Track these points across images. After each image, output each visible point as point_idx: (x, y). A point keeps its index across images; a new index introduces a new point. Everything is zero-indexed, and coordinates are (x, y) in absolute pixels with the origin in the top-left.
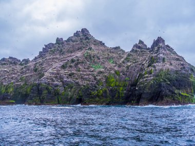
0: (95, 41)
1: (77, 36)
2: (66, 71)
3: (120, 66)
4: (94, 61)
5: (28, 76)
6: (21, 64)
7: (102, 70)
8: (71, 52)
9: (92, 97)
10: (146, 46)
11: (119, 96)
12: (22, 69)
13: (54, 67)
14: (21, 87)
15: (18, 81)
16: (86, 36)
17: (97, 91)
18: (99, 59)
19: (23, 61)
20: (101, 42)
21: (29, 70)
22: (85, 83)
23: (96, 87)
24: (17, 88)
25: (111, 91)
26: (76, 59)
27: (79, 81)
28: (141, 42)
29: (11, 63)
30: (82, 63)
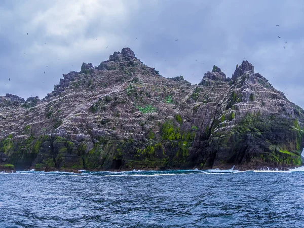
0: (144, 68)
1: (114, 60)
2: (96, 117)
3: (182, 108)
4: (141, 101)
5: (36, 125)
6: (25, 106)
7: (154, 114)
8: (106, 86)
9: (138, 158)
10: (224, 75)
11: (181, 156)
12: (27, 113)
13: (77, 109)
14: (25, 143)
15: (20, 133)
16: (129, 59)
17: (146, 147)
18: (150, 96)
19: (29, 100)
20: (153, 70)
21: (37, 114)
22: (127, 135)
23: (144, 141)
24: (18, 143)
25: (169, 147)
26: (112, 97)
27: (117, 131)
28: (216, 69)
29: (9, 104)
30: (123, 103)
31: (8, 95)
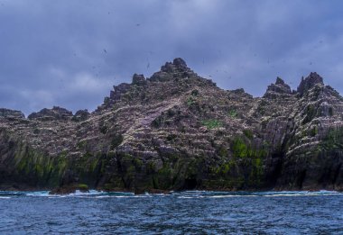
0: (199, 79)
1: (166, 71)
2: (161, 132)
3: (249, 122)
4: (205, 115)
5: (91, 140)
6: (75, 119)
7: (222, 129)
8: (162, 99)
9: (213, 177)
10: (289, 87)
12: (79, 127)
13: (138, 124)
14: (82, 160)
15: (74, 150)
16: (182, 70)
17: (220, 165)
18: (213, 110)
19: (78, 113)
20: (210, 82)
21: (90, 129)
22: (197, 152)
23: (217, 159)
24: (73, 161)
25: (242, 165)
26: (175, 110)
27: (186, 148)
28: (279, 81)
29: (58, 117)
30: (187, 117)
31: (56, 108)
